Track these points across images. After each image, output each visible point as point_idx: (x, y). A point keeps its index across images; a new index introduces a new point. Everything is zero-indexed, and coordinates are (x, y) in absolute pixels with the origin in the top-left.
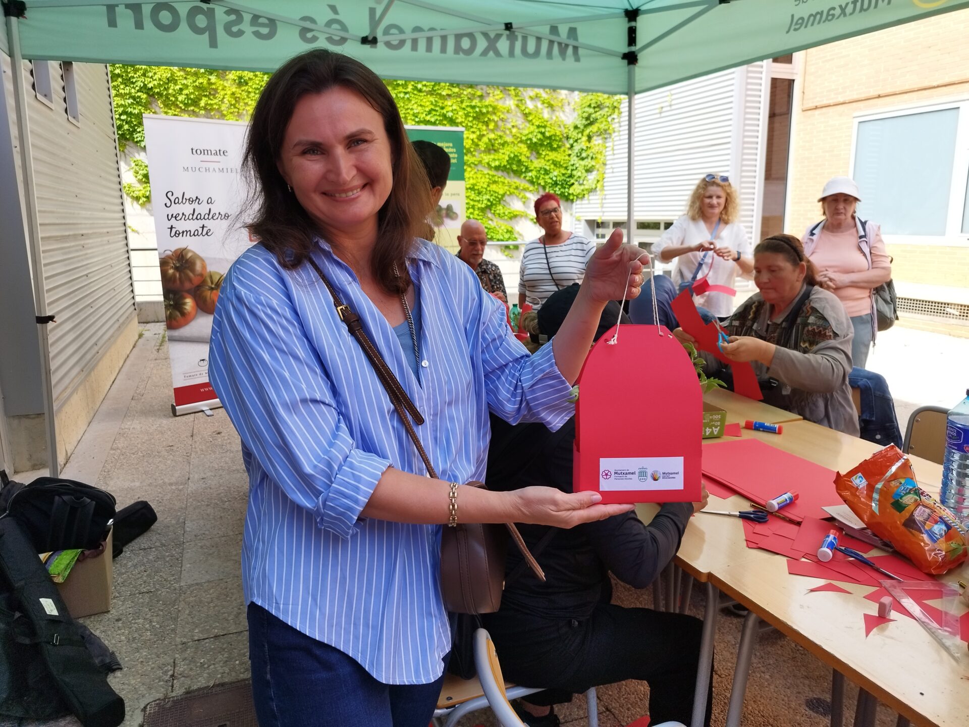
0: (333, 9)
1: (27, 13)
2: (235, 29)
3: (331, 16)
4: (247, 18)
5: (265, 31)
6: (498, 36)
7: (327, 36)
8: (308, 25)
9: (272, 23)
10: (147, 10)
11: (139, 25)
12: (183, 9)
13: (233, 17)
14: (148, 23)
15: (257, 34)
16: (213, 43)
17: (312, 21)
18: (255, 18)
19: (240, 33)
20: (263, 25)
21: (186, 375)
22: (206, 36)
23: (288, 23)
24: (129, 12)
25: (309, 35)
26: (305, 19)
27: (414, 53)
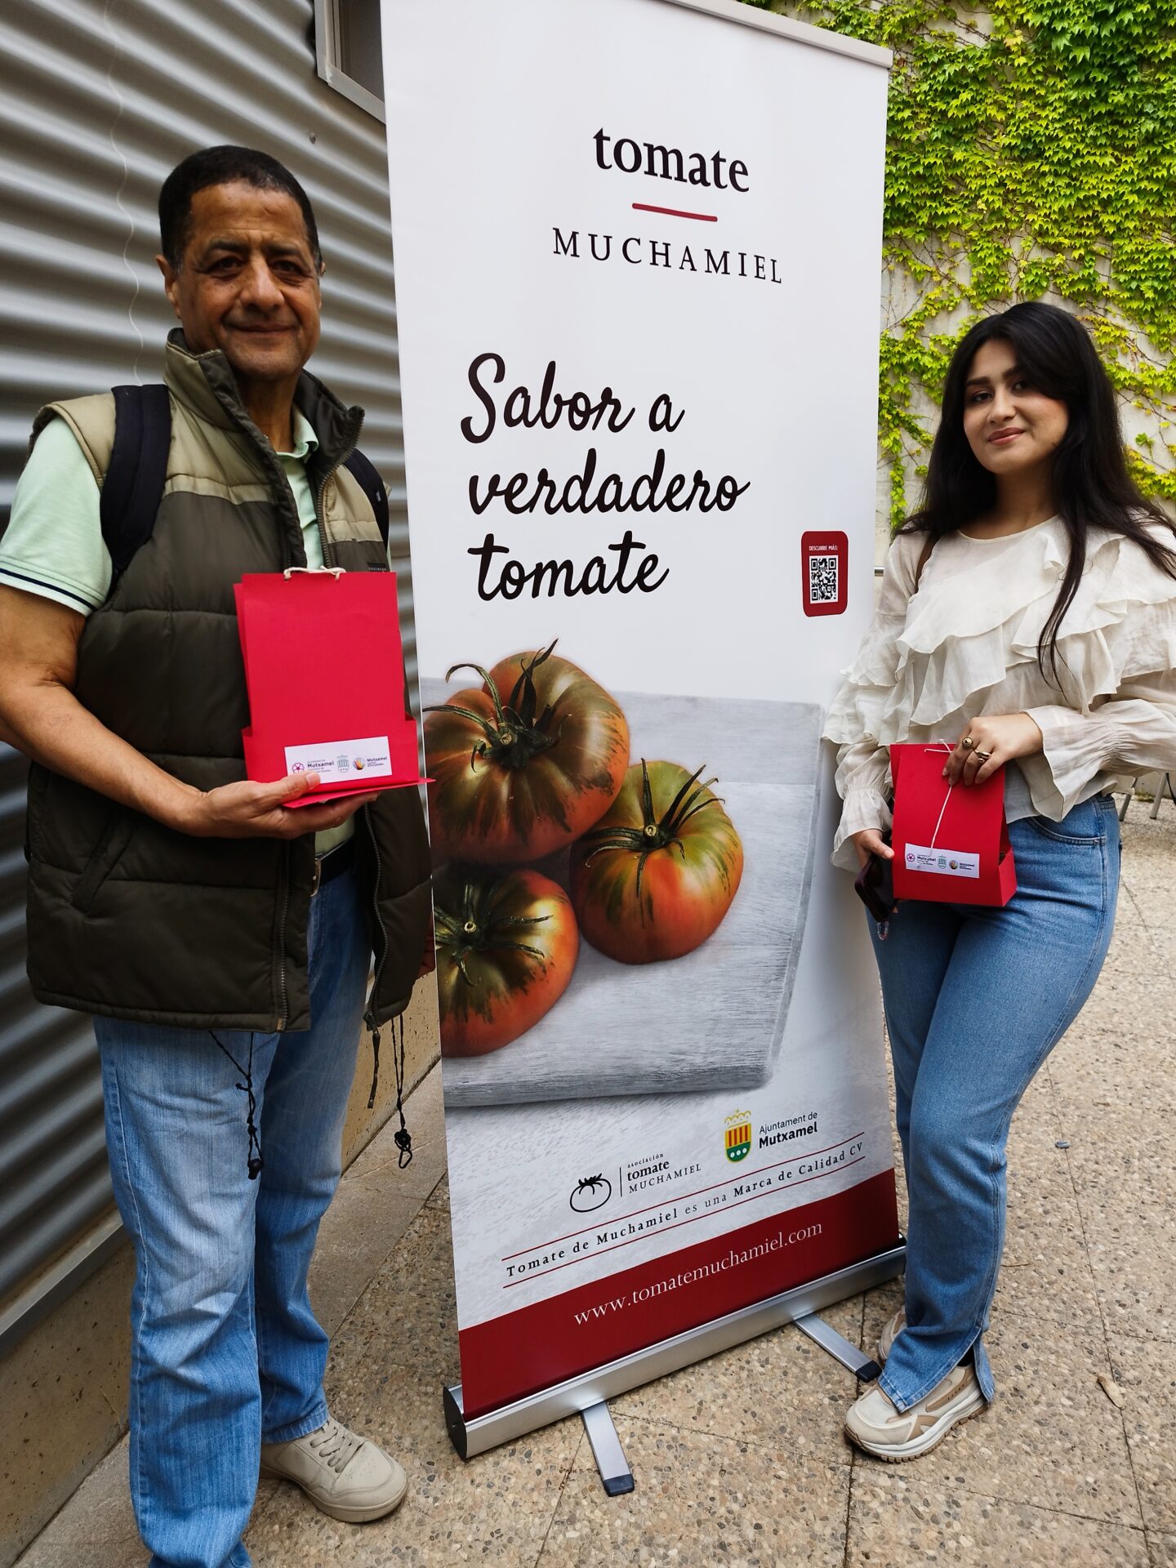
21: (517, 1262)
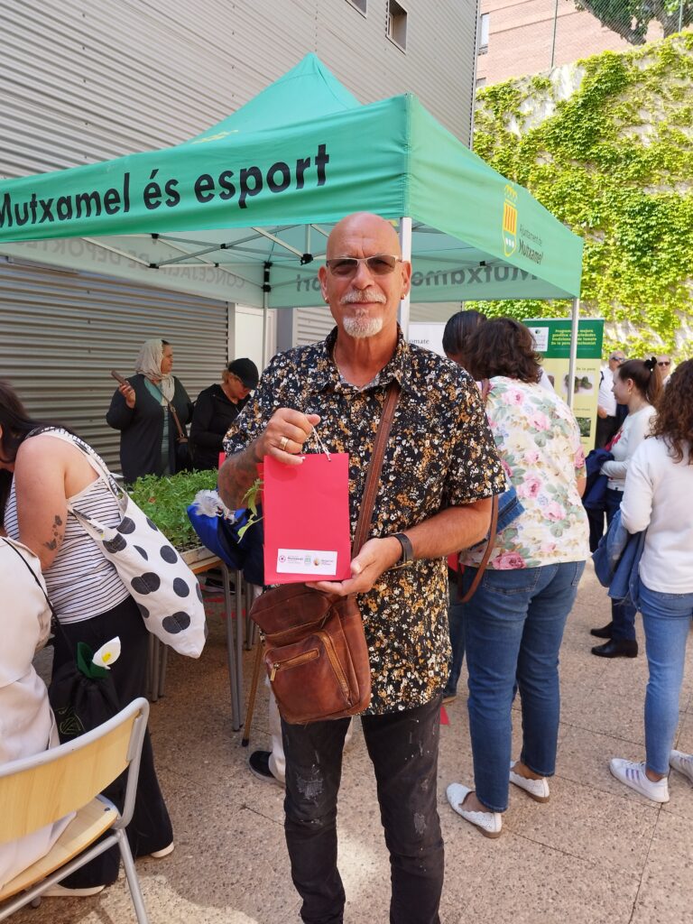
1: (272, 290)
10: (311, 282)
14: (311, 288)
24: (305, 284)
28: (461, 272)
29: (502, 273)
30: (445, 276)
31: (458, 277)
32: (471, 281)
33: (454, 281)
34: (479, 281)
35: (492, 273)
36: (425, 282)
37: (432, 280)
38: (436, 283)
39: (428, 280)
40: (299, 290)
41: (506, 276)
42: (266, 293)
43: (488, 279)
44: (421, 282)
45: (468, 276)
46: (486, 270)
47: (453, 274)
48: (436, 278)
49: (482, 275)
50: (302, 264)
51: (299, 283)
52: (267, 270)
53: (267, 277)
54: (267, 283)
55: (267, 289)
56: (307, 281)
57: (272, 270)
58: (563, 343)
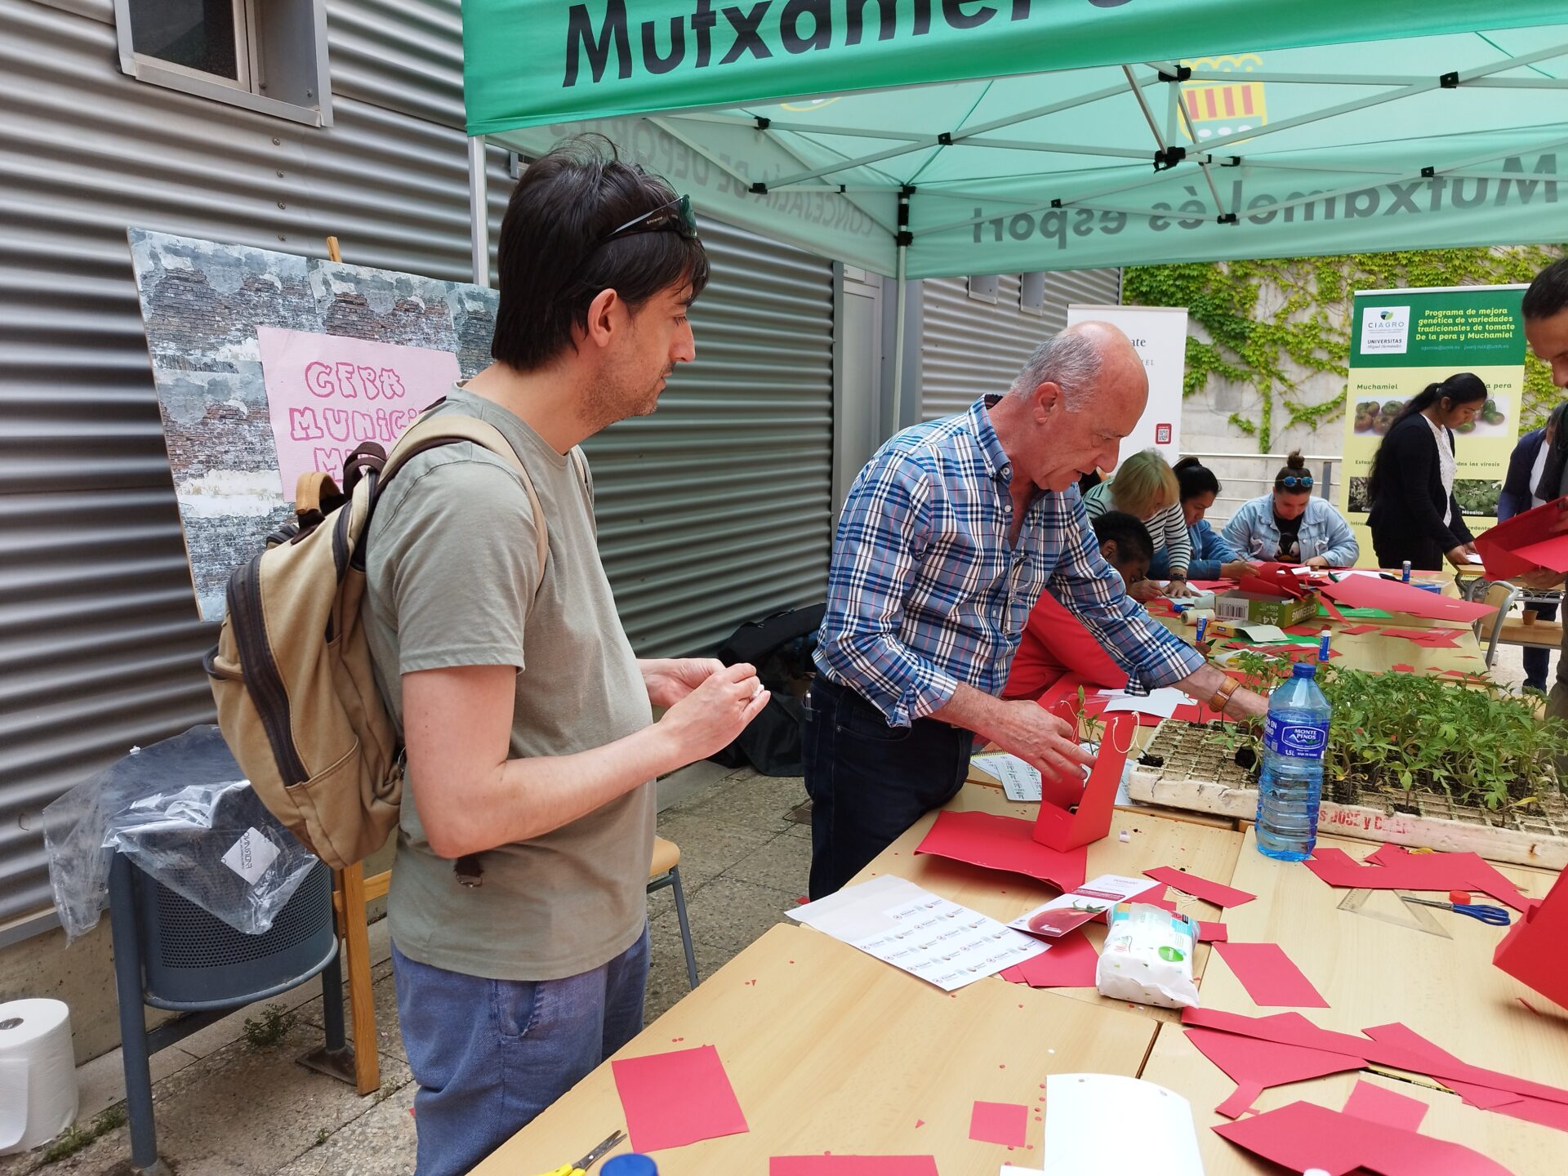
0: (1191, 190)
1: (914, 241)
2: (1083, 228)
3: (1189, 197)
4: (1097, 214)
5: (1112, 225)
6: (1414, 186)
7: (1179, 220)
8: (1160, 212)
9: (1122, 217)
10: (1007, 222)
11: (999, 237)
12: (1038, 217)
13: (1084, 216)
14: (1007, 237)
15: (1106, 230)
16: (1063, 244)
17: (1166, 206)
18: (1106, 214)
19: (1089, 231)
20: (1113, 219)
22: (1056, 239)
23: (1139, 215)
24: (992, 226)
25: (1160, 223)
26: (1157, 206)
27: (1289, 224)
28: (1373, 194)
29: (1469, 192)
30: (1330, 203)
31: (1362, 203)
32: (1392, 210)
33: (1351, 211)
34: (1413, 208)
35: (1447, 195)
36: (1281, 216)
37: (1299, 214)
38: (1309, 215)
39: (1289, 213)
40: (977, 239)
41: (1480, 198)
42: (903, 248)
43: (1436, 204)
44: (1272, 215)
45: (1387, 200)
46: (1430, 185)
47: (1351, 198)
48: (1310, 207)
49: (1422, 198)
50: (1158, 169)
51: (978, 226)
52: (905, 201)
53: (903, 215)
54: (904, 228)
55: (904, 239)
56: (997, 223)
57: (912, 202)
58: (1441, 337)
